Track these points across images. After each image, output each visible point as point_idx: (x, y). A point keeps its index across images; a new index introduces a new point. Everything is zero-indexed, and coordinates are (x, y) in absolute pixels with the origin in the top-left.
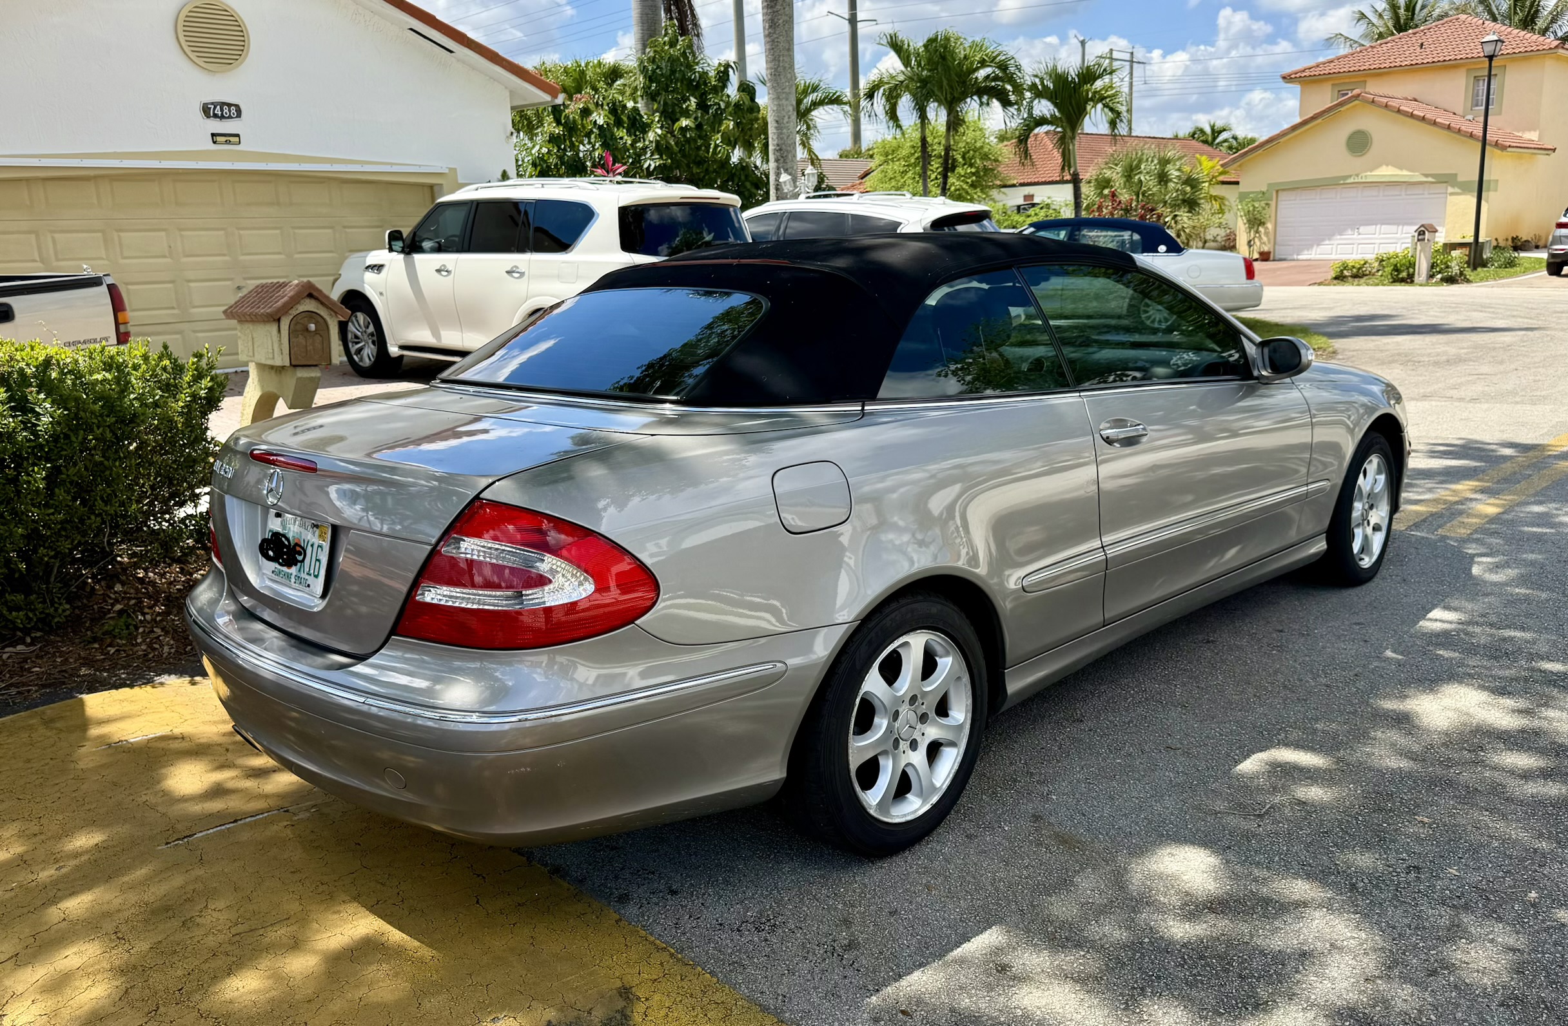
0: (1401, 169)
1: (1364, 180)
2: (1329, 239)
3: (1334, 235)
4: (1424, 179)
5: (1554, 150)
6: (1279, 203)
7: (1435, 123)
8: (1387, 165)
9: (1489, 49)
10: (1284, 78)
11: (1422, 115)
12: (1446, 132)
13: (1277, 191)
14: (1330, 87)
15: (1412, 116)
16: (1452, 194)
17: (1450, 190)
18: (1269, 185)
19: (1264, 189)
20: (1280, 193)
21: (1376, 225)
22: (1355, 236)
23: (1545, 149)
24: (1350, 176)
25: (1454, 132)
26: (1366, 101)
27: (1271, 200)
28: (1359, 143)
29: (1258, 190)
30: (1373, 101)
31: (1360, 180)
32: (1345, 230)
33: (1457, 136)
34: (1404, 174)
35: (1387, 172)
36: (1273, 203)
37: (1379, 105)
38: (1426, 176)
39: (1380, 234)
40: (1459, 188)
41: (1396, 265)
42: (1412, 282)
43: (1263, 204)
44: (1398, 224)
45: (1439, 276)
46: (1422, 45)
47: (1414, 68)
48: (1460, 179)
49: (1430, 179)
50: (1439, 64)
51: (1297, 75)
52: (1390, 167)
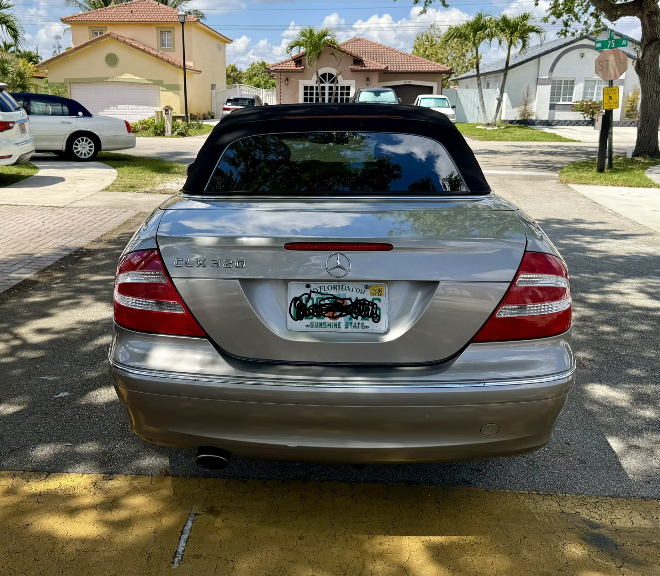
0: (135, 76)
1: (117, 80)
2: (102, 111)
3: (104, 109)
4: (148, 82)
5: (201, 72)
6: (72, 90)
7: (150, 53)
8: (128, 73)
9: (182, 19)
10: (62, 20)
11: (143, 48)
12: (155, 58)
13: (70, 83)
14: (88, 28)
15: (138, 48)
16: (162, 91)
17: (161, 88)
18: (65, 79)
19: (63, 82)
20: (71, 84)
21: (126, 104)
22: (115, 110)
23: (198, 71)
24: (110, 78)
25: (160, 59)
26: (113, 38)
27: (68, 88)
28: (112, 60)
29: (60, 82)
30: (117, 38)
31: (115, 80)
32: (110, 107)
33: (161, 61)
34: (137, 79)
35: (128, 77)
36: (68, 90)
37: (121, 41)
38: (148, 80)
39: (128, 109)
40: (165, 88)
41: (155, 127)
42: (164, 135)
43: (63, 90)
44: (137, 105)
45: (176, 132)
46: (132, 12)
47: (131, 23)
48: (165, 83)
49: (150, 82)
50: (143, 22)
51: (70, 20)
52: (130, 74)
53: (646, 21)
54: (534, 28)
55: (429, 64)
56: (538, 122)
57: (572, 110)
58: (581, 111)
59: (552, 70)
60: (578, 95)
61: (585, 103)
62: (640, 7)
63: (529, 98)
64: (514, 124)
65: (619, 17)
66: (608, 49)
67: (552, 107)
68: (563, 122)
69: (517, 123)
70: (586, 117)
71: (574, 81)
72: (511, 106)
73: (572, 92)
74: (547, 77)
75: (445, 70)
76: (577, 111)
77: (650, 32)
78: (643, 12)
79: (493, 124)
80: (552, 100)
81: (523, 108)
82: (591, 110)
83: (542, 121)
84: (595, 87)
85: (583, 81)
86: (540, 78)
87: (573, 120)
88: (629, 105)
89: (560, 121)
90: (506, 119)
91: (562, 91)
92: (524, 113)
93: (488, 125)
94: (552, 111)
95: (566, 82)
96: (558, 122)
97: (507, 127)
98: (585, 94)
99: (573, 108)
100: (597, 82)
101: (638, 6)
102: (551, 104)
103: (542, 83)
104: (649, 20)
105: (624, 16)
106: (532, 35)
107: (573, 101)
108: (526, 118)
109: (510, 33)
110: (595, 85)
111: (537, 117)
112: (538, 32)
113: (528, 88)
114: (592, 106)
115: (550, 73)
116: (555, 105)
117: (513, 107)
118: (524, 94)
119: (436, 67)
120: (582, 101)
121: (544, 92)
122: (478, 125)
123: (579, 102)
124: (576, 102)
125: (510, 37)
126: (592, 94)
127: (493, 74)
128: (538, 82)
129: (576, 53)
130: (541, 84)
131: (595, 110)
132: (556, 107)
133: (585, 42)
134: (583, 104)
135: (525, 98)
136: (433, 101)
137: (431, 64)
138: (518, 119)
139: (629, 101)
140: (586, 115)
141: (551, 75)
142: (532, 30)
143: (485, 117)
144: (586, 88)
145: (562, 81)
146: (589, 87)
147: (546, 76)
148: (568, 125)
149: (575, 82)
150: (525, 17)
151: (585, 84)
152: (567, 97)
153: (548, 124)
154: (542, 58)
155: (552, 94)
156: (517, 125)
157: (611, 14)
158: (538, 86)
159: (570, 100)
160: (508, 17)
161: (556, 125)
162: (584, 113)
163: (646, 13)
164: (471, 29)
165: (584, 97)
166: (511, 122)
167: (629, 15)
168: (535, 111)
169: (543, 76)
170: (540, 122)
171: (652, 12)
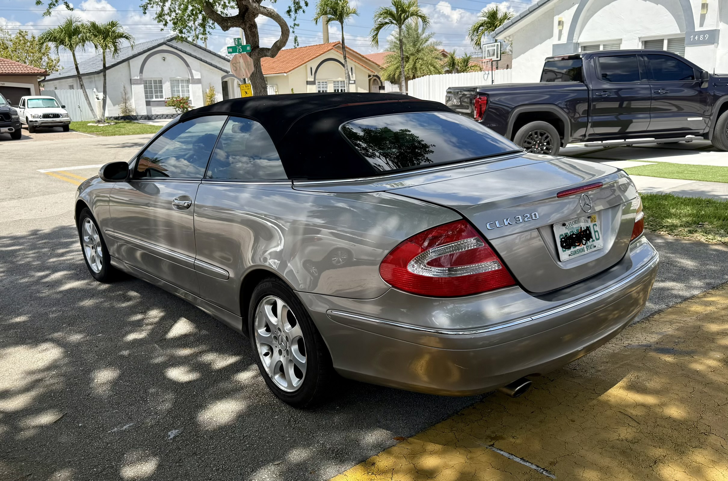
53: (248, 32)
54: (123, 34)
55: (21, 67)
56: (140, 117)
57: (166, 106)
58: (173, 106)
59: (141, 71)
60: (167, 93)
61: (175, 99)
62: (243, 20)
63: (127, 96)
64: (119, 120)
65: (230, 27)
66: (237, 53)
67: (148, 103)
68: (161, 116)
69: (121, 119)
70: (178, 111)
71: (161, 81)
72: (112, 104)
73: (162, 90)
74: (139, 78)
75: (39, 72)
76: (170, 106)
77: (252, 41)
78: (245, 25)
79: (103, 121)
80: (147, 97)
81: (123, 105)
82: (181, 105)
83: (143, 116)
84: (179, 85)
85: (169, 80)
86: (132, 78)
87: (169, 114)
88: (208, 100)
89: (158, 115)
90: (110, 116)
91: (153, 89)
92: (126, 110)
93: (99, 122)
94: (149, 107)
95: (155, 82)
96: (157, 117)
97: (116, 123)
98: (172, 91)
99: (166, 104)
100: (180, 81)
101: (241, 20)
102: (146, 101)
103: (136, 83)
104: (250, 31)
105: (233, 27)
106: (123, 40)
107: (164, 97)
108: (128, 114)
109: (103, 39)
110: (179, 83)
111: (136, 113)
112: (127, 38)
113: (124, 87)
114: (182, 101)
115: (141, 74)
116: (150, 101)
117: (114, 105)
118: (122, 93)
119: (29, 69)
120: (173, 98)
121: (138, 91)
122: (89, 123)
123: (169, 98)
124: (168, 99)
125: (104, 42)
126: (178, 91)
127: (88, 75)
128: (132, 82)
129: (157, 58)
130: (134, 84)
131: (184, 105)
132: (151, 103)
133: (164, 47)
134: (174, 101)
135: (124, 96)
136: (40, 101)
137: (23, 66)
138: (122, 115)
139: (208, 96)
140: (177, 109)
141: (142, 76)
142: (121, 36)
143: (94, 115)
144: (172, 87)
145: (151, 81)
146: (174, 86)
147: (137, 77)
148: (165, 118)
149: (163, 81)
150: (113, 24)
151: (171, 83)
152: (159, 94)
153: (149, 118)
154: (130, 61)
155: (146, 92)
156: (122, 121)
157: (223, 25)
158: (132, 86)
159: (162, 97)
160: (97, 23)
161: (155, 118)
162: (175, 107)
163: (248, 25)
164: (65, 34)
165: (172, 94)
166: (117, 118)
167: (236, 26)
168: (134, 107)
169: (135, 77)
170: (142, 117)
171: (252, 25)
